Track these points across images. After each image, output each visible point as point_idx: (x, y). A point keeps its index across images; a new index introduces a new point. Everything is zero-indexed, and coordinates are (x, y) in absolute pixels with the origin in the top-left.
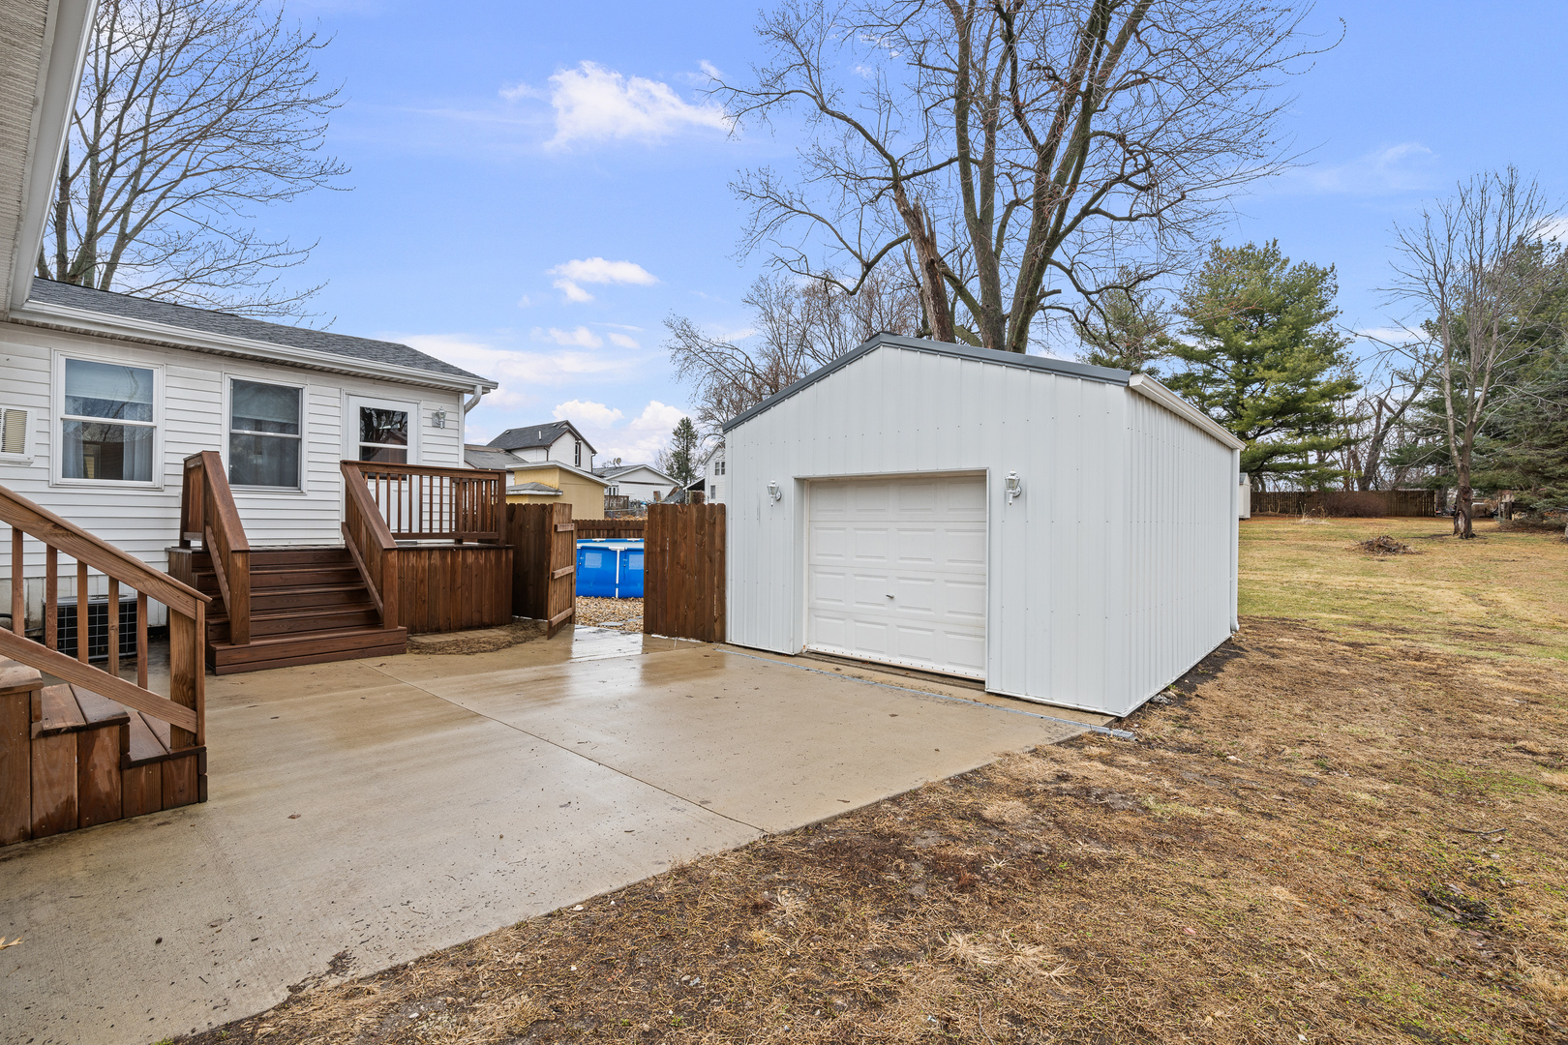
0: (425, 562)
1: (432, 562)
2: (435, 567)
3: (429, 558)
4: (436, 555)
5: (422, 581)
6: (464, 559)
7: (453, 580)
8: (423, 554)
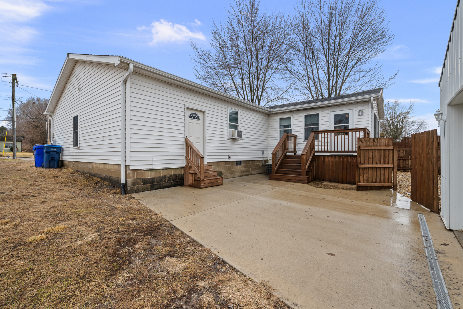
0: (333, 160)
1: (336, 160)
2: (337, 161)
3: (335, 159)
4: (337, 158)
5: (333, 166)
6: (348, 160)
7: (343, 166)
8: (333, 157)
